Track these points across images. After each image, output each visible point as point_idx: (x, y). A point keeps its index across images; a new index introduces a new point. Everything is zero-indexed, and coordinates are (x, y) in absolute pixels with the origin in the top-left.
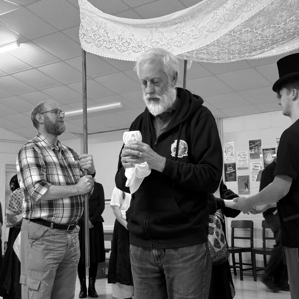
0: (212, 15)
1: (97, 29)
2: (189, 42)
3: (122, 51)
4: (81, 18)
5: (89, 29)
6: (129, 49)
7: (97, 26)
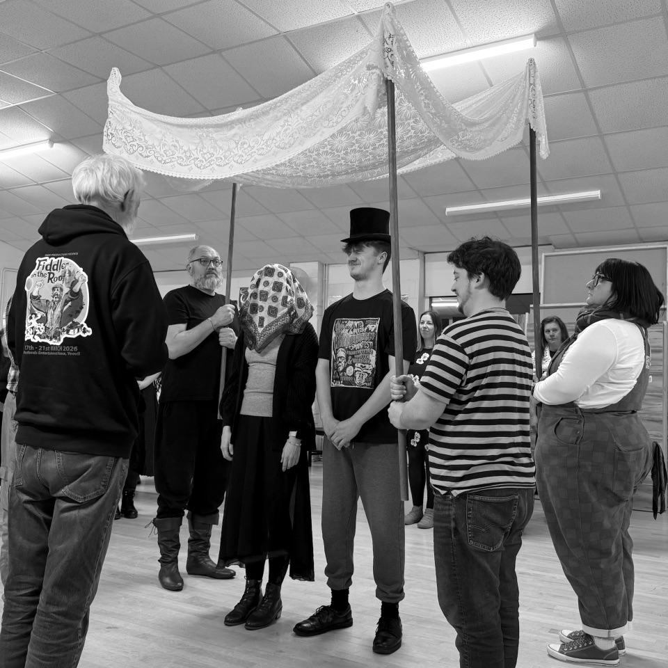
0: (282, 122)
1: (130, 128)
2: (253, 158)
3: (163, 162)
4: (109, 112)
5: (119, 127)
6: (173, 160)
7: (131, 125)
